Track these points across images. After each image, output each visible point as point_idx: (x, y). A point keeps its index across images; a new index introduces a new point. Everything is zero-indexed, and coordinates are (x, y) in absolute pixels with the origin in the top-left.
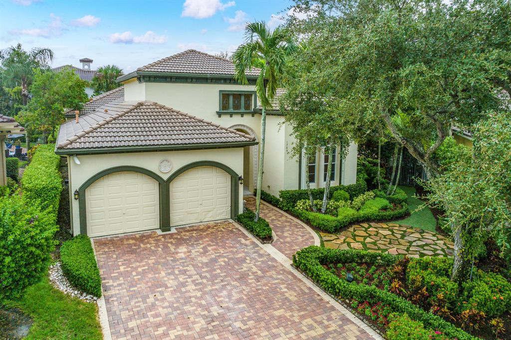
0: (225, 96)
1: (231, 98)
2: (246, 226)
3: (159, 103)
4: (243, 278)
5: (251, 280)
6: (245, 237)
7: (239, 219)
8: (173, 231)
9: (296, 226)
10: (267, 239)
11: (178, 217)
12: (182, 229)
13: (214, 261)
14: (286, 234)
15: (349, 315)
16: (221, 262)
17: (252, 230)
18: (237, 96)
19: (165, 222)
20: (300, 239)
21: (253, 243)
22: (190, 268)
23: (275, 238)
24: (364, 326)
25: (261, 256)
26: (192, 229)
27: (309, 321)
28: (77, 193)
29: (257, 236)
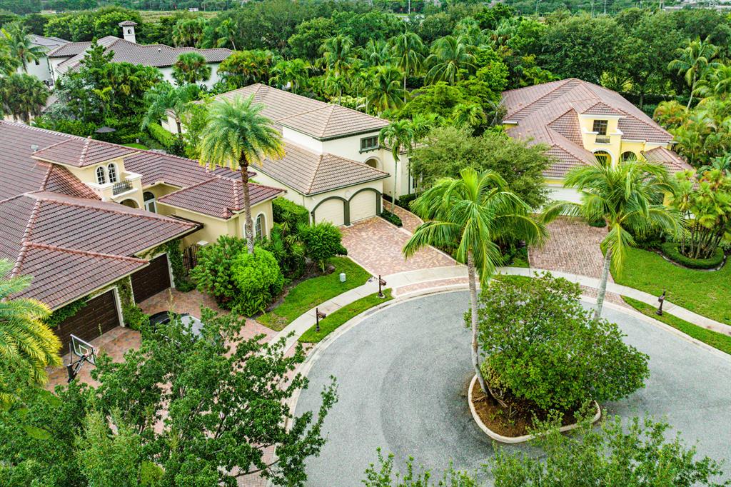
0: (363, 141)
1: (366, 142)
2: (387, 219)
3: (331, 153)
4: (397, 243)
5: (400, 243)
6: (389, 225)
7: (382, 216)
8: (352, 225)
9: (411, 216)
10: (400, 225)
11: (353, 218)
12: (355, 224)
13: (380, 238)
14: (408, 222)
15: (439, 251)
16: (384, 237)
17: (391, 221)
18: (369, 139)
19: (347, 222)
20: (415, 224)
21: (394, 228)
22: (373, 242)
23: (403, 224)
24: (445, 254)
25: (400, 233)
26: (360, 223)
27: (426, 255)
28: (312, 213)
29: (395, 224)
